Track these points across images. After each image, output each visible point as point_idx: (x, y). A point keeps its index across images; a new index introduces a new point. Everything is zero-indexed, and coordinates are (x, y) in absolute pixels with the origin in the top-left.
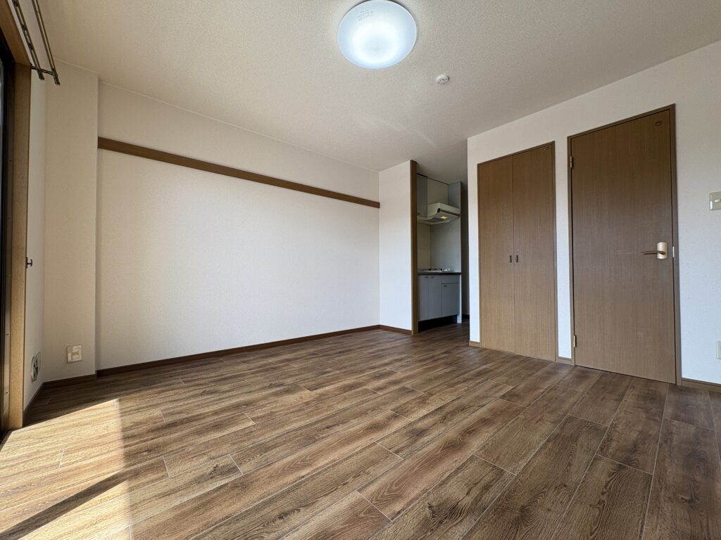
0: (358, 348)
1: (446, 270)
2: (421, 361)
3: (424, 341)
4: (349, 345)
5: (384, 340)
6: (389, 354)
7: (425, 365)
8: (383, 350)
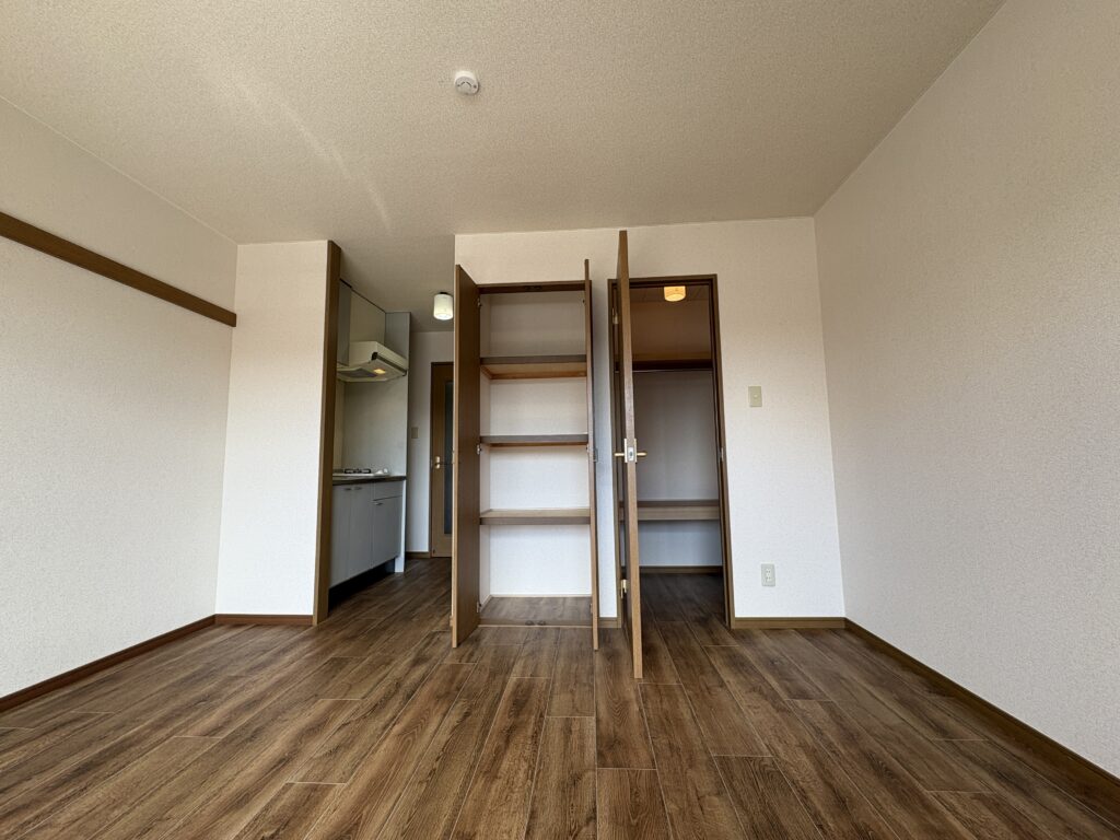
0: (157, 727)
1: (380, 473)
2: (376, 709)
3: (353, 638)
4: (117, 719)
5: (244, 665)
6: (278, 715)
7: (394, 720)
8: (251, 705)
